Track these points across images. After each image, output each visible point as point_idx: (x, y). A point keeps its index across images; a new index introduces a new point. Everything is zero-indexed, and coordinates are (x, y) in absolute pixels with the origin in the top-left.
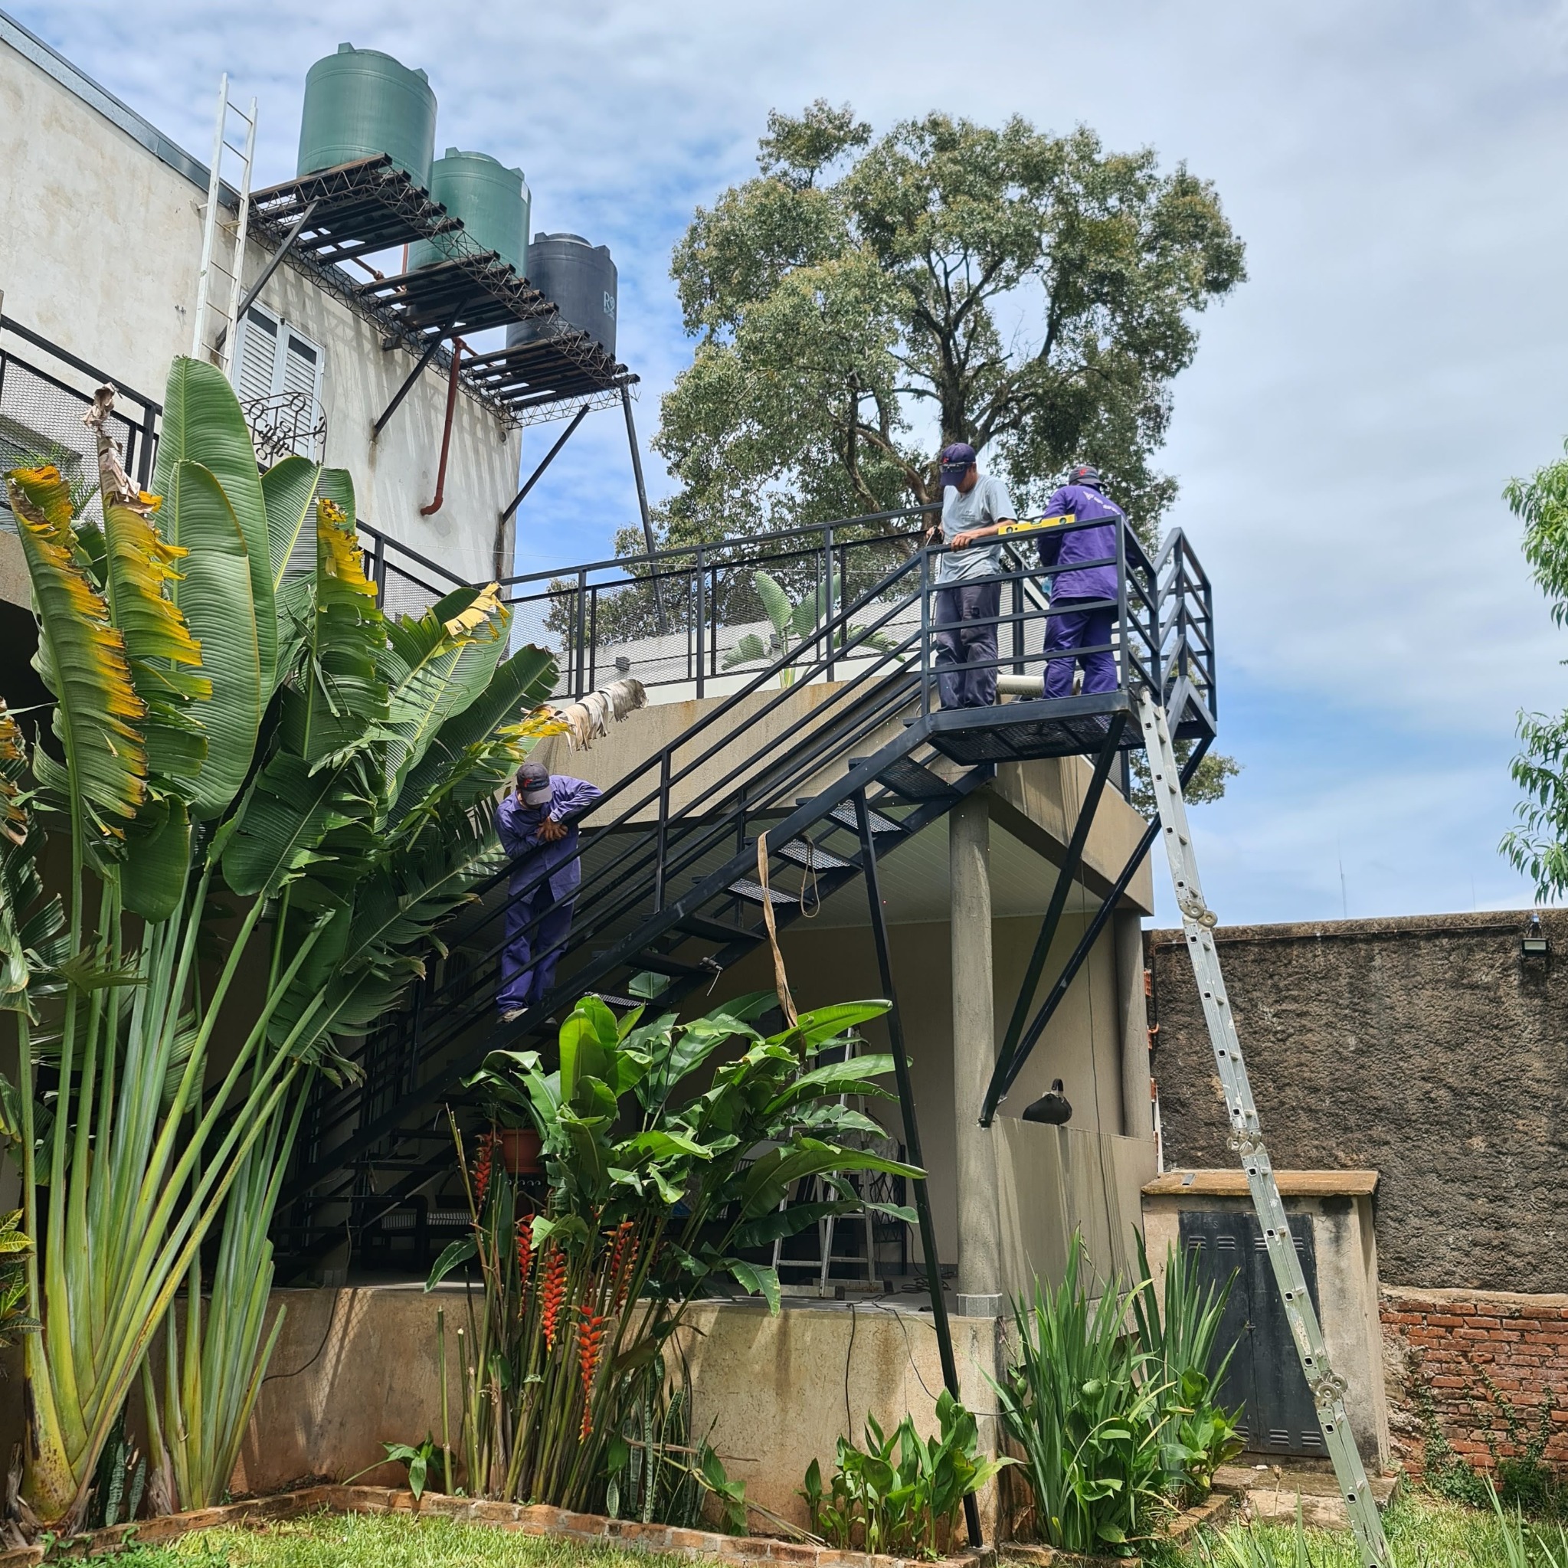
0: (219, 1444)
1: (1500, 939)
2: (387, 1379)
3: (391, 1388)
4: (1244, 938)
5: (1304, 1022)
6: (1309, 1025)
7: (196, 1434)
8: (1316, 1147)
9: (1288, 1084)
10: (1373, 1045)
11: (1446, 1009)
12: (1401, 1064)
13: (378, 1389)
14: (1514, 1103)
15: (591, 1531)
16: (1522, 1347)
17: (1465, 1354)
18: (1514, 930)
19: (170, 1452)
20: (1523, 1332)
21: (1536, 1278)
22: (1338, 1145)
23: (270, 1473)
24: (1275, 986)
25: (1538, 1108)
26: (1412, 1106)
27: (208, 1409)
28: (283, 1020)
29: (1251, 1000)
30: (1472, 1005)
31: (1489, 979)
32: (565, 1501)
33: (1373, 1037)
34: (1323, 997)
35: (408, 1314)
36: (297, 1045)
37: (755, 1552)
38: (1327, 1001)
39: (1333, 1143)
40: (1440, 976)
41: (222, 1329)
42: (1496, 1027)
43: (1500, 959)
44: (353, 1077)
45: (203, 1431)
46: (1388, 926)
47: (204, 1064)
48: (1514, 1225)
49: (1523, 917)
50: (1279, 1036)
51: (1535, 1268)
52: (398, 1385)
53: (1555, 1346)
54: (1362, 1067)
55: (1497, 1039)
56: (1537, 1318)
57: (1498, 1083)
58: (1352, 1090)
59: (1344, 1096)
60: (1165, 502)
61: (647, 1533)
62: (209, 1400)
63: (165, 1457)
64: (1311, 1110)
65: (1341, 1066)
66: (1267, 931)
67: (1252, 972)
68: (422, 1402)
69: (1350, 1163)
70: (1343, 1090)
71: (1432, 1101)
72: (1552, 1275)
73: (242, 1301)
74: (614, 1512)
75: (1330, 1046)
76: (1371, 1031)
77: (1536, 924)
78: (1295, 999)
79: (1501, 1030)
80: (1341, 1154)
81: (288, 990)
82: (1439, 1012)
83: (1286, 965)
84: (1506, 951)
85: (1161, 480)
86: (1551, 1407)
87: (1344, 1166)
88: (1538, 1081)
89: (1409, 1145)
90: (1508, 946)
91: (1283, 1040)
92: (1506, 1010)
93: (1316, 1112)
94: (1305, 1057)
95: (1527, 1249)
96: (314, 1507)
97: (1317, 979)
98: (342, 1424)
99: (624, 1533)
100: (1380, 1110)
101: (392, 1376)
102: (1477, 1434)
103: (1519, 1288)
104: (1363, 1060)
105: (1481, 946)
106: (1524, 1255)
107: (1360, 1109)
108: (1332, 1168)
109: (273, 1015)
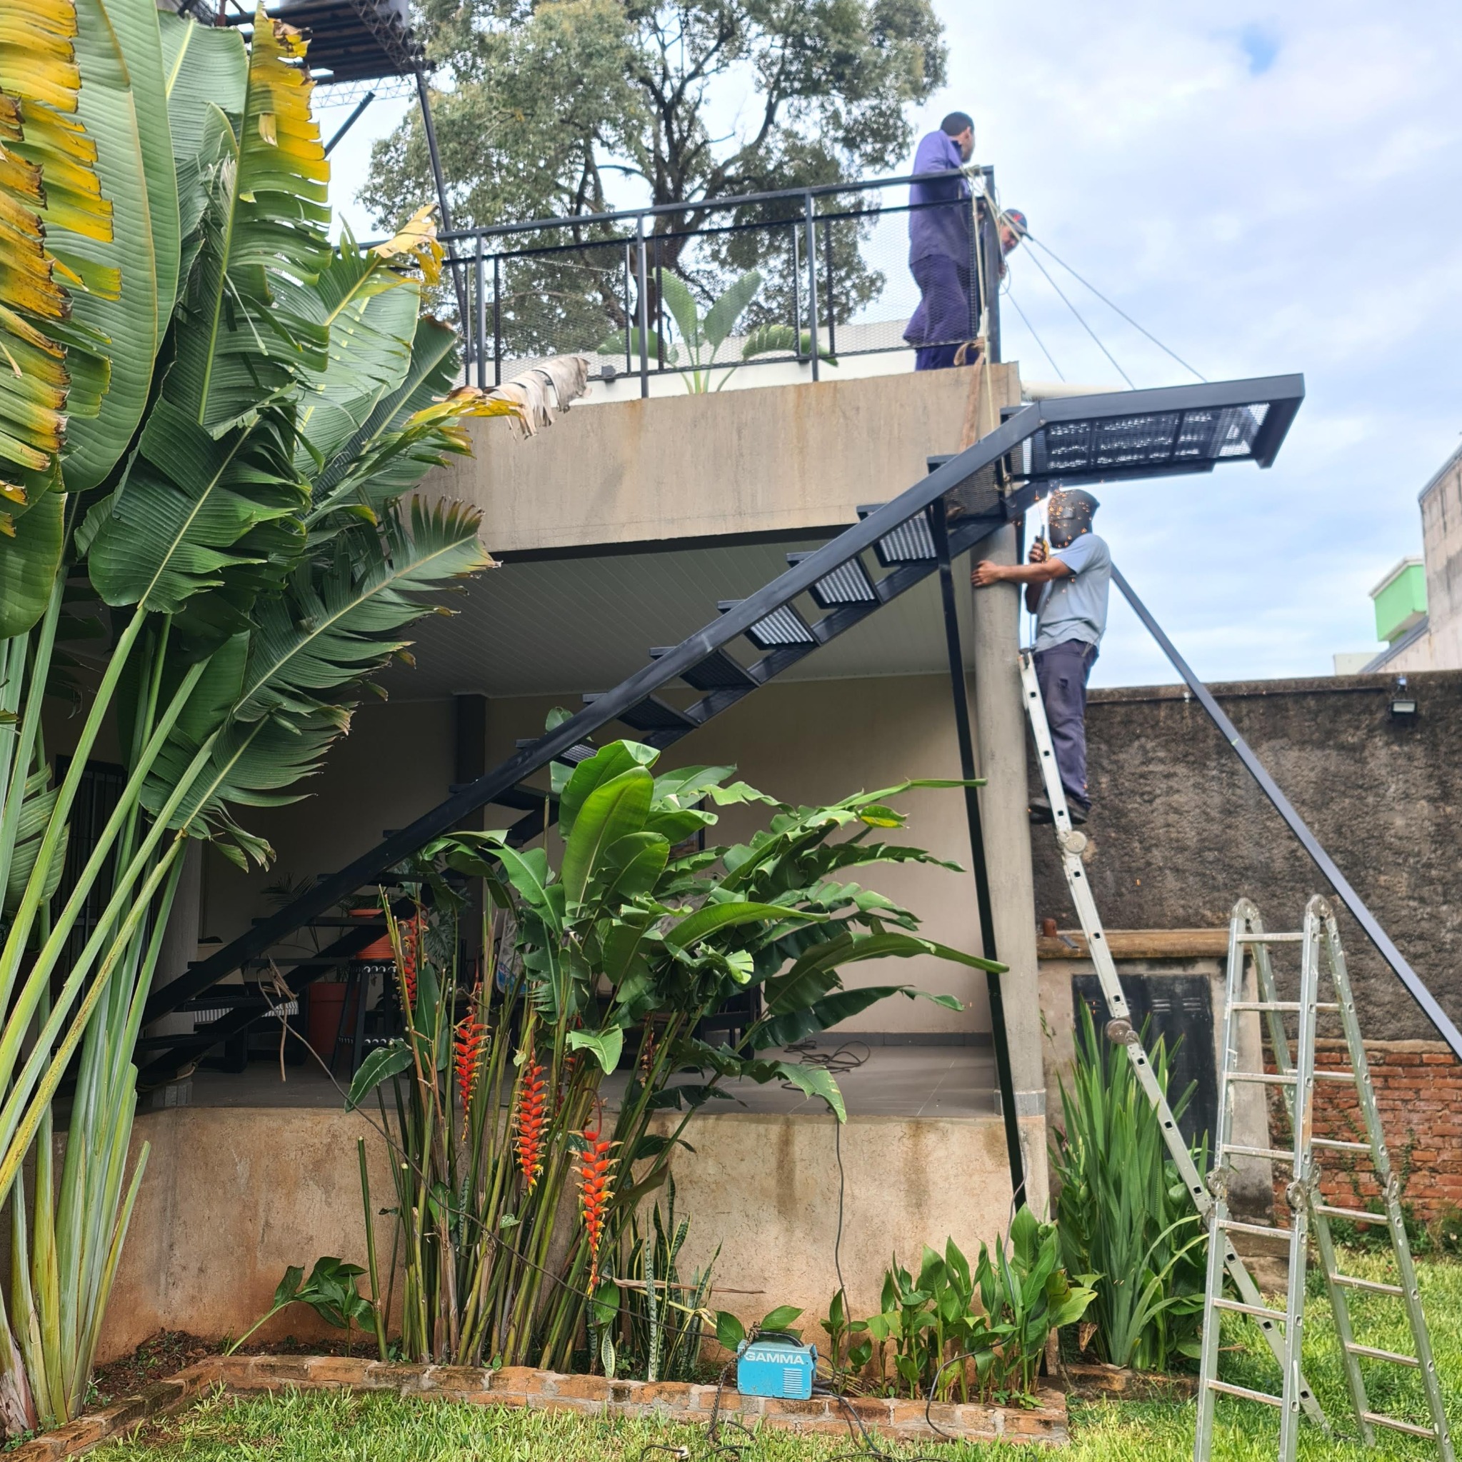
0: (81, 1328)
1: (1366, 701)
2: (262, 1214)
3: (267, 1224)
4: (1111, 699)
5: (1170, 783)
6: (1176, 786)
7: (52, 1321)
8: (1183, 907)
9: (1156, 845)
10: (1241, 806)
11: (1312, 769)
12: (1268, 823)
13: (249, 1226)
14: (1377, 859)
15: (590, 1397)
16: (1386, 1092)
17: (1331, 1100)
18: (1380, 691)
19: (20, 1347)
20: (1386, 1078)
21: (1394, 1026)
22: (1205, 903)
23: (117, 1339)
24: (1142, 747)
25: (1399, 864)
26: (1279, 865)
27: (66, 1288)
28: (161, 780)
29: (1116, 762)
30: (1338, 766)
31: (1356, 739)
32: (545, 1360)
33: (1241, 797)
34: (1191, 758)
35: (287, 1135)
36: (178, 814)
37: (810, 1411)
38: (1194, 763)
39: (1199, 902)
40: (1306, 738)
41: (80, 1184)
42: (1361, 787)
43: (1366, 720)
44: (261, 859)
45: (62, 1315)
46: (1256, 688)
47: (66, 838)
48: (1375, 976)
49: (1389, 680)
50: (1146, 797)
51: (1394, 1016)
52: (277, 1220)
53: (1418, 1091)
54: (1229, 827)
55: (1360, 798)
56: (1400, 1065)
57: (1362, 841)
58: (1220, 850)
59: (1210, 856)
60: (874, 294)
61: (665, 1396)
62: (68, 1277)
63: (15, 1355)
64: (1178, 870)
65: (1208, 826)
66: (1135, 692)
67: (1119, 734)
68: (311, 1238)
69: (1217, 922)
70: (1210, 850)
71: (1298, 859)
72: (1409, 1023)
73: (104, 1144)
74: (610, 1369)
75: (1197, 807)
76: (1238, 791)
77: (1403, 687)
78: (1162, 761)
79: (1366, 790)
80: (1208, 913)
81: (168, 743)
82: (1306, 773)
83: (1152, 727)
84: (1372, 713)
85: (870, 272)
86: (1413, 1147)
87: (1211, 925)
88: (1400, 839)
89: (1275, 902)
90: (1374, 707)
91: (1150, 802)
92: (1371, 770)
93: (1184, 871)
94: (1173, 818)
95: (1387, 999)
96: (206, 1391)
97: (1184, 741)
98: (201, 1270)
99: (634, 1398)
100: (1246, 869)
101: (268, 1210)
102: (1342, 1176)
103: (1378, 1036)
104: (1229, 820)
105: (1348, 708)
106: (1383, 1005)
107: (1228, 868)
108: (1199, 927)
109: (150, 774)
